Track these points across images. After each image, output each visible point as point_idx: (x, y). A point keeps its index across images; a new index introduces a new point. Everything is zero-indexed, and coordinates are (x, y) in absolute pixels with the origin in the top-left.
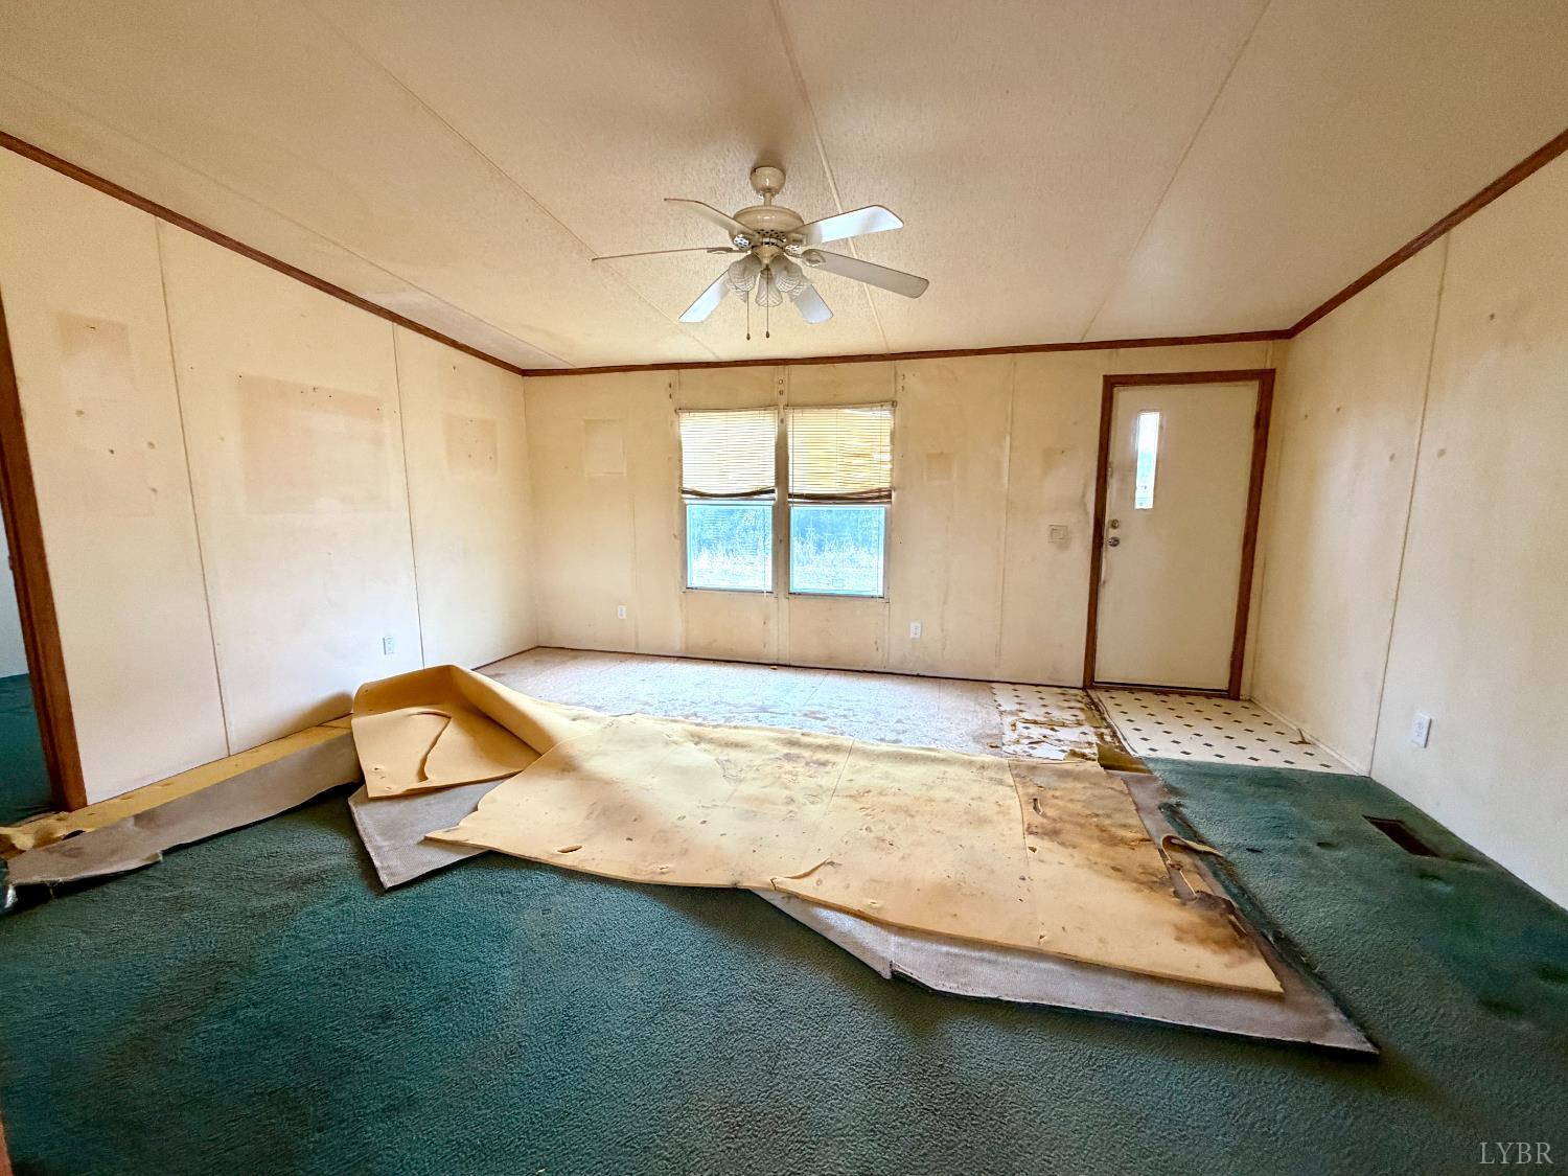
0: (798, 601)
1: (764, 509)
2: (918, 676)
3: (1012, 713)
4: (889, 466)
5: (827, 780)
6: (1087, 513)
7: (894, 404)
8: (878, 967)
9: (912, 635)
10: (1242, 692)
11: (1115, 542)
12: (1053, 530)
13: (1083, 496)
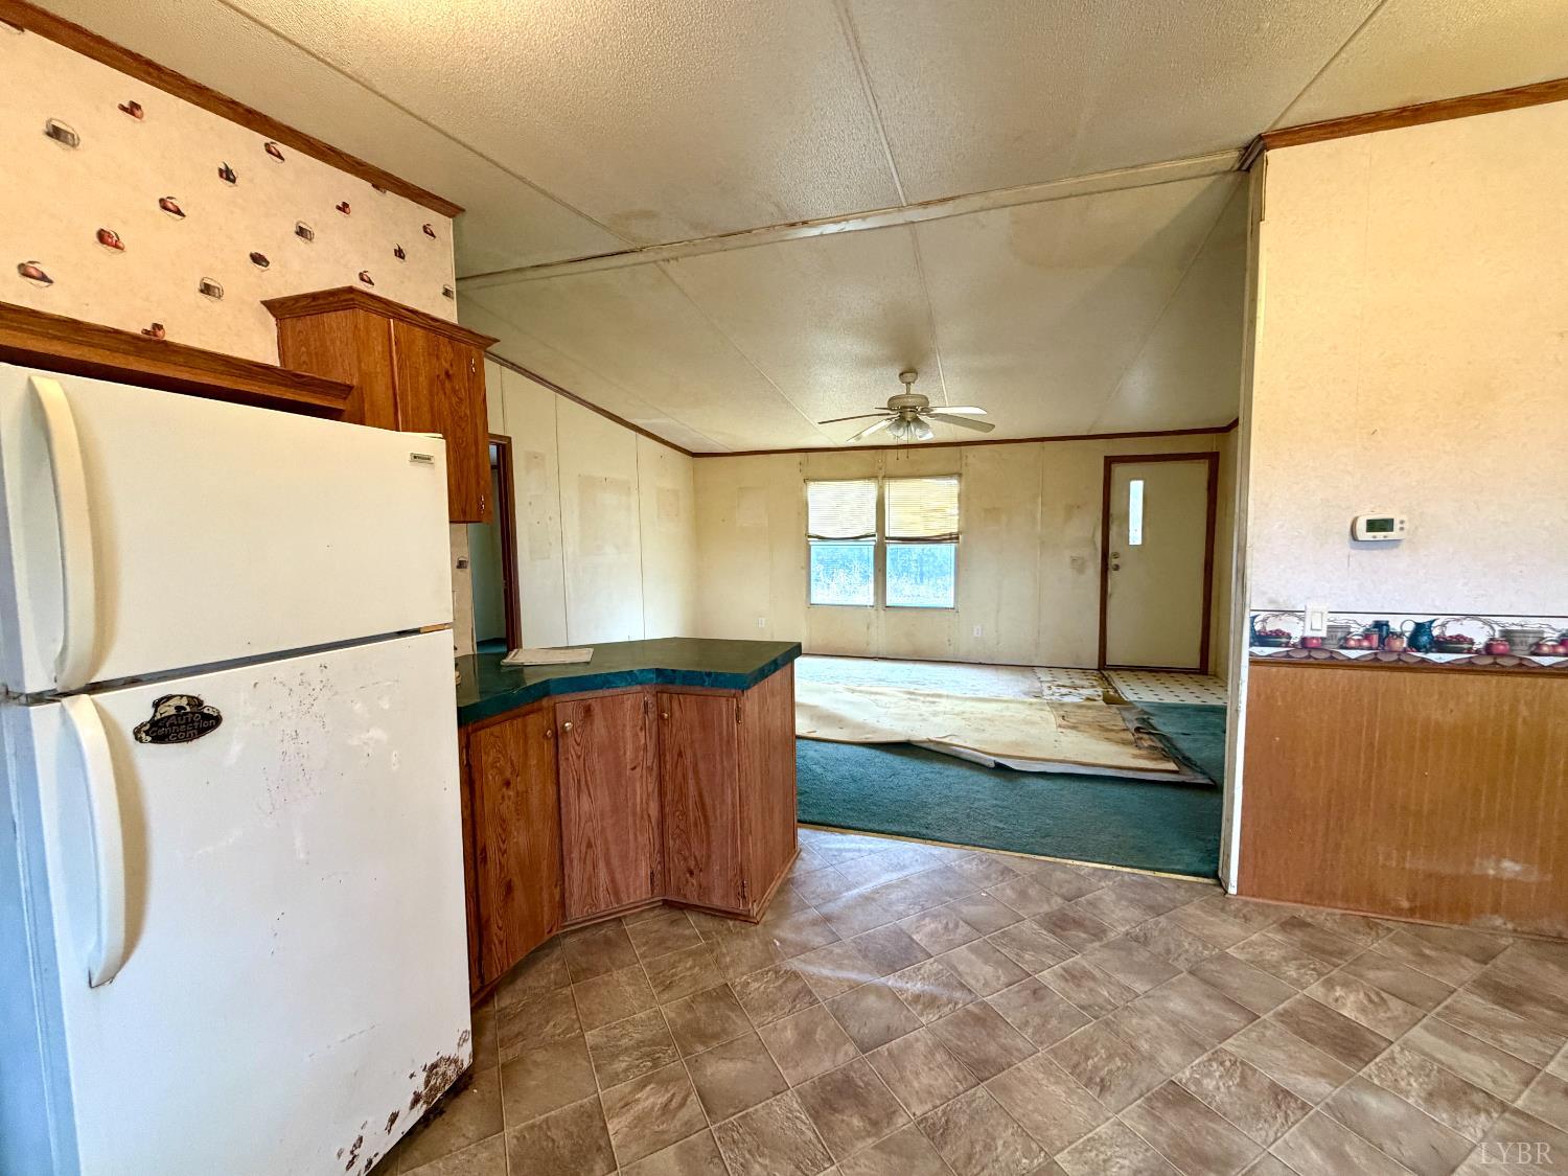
0: (890, 612)
1: (868, 549)
2: (980, 664)
3: (1048, 682)
4: (957, 517)
5: (940, 708)
6: (1096, 549)
7: (960, 475)
8: (987, 764)
9: (975, 634)
10: (1209, 670)
11: (1117, 568)
12: (1074, 560)
13: (1093, 536)
